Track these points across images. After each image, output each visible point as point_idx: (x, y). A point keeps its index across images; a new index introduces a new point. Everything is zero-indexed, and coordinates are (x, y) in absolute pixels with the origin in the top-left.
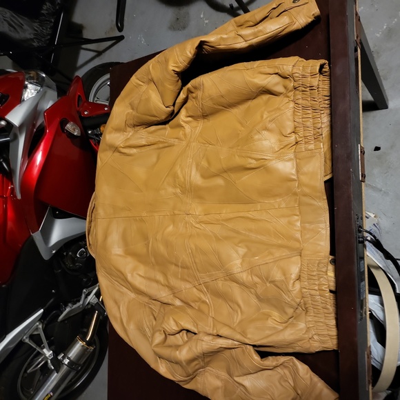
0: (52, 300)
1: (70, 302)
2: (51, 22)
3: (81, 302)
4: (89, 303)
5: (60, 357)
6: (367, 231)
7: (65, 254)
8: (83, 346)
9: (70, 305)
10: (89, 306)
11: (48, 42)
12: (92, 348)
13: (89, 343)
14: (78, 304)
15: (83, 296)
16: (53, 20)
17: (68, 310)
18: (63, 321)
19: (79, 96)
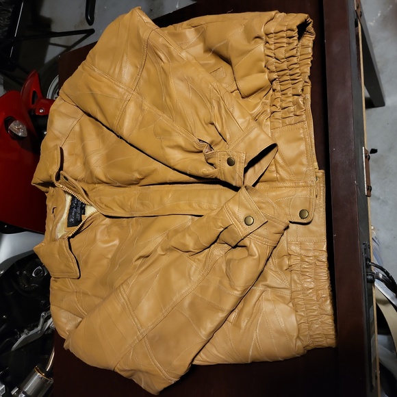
0: (3, 327)
1: (26, 328)
2: (9, 12)
3: (39, 328)
4: (49, 328)
5: (13, 392)
6: (376, 266)
7: (18, 273)
8: (42, 378)
9: (26, 331)
10: (49, 332)
11: (6, 34)
12: (51, 381)
13: (48, 375)
14: (35, 330)
15: (42, 320)
16: (11, 10)
17: (23, 337)
18: (18, 349)
19: (34, 92)
